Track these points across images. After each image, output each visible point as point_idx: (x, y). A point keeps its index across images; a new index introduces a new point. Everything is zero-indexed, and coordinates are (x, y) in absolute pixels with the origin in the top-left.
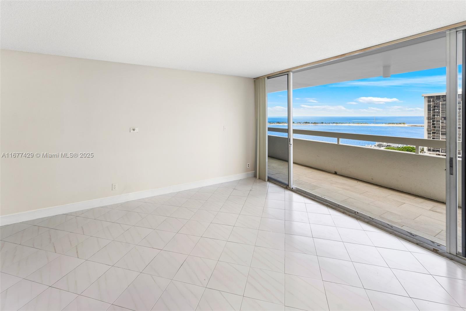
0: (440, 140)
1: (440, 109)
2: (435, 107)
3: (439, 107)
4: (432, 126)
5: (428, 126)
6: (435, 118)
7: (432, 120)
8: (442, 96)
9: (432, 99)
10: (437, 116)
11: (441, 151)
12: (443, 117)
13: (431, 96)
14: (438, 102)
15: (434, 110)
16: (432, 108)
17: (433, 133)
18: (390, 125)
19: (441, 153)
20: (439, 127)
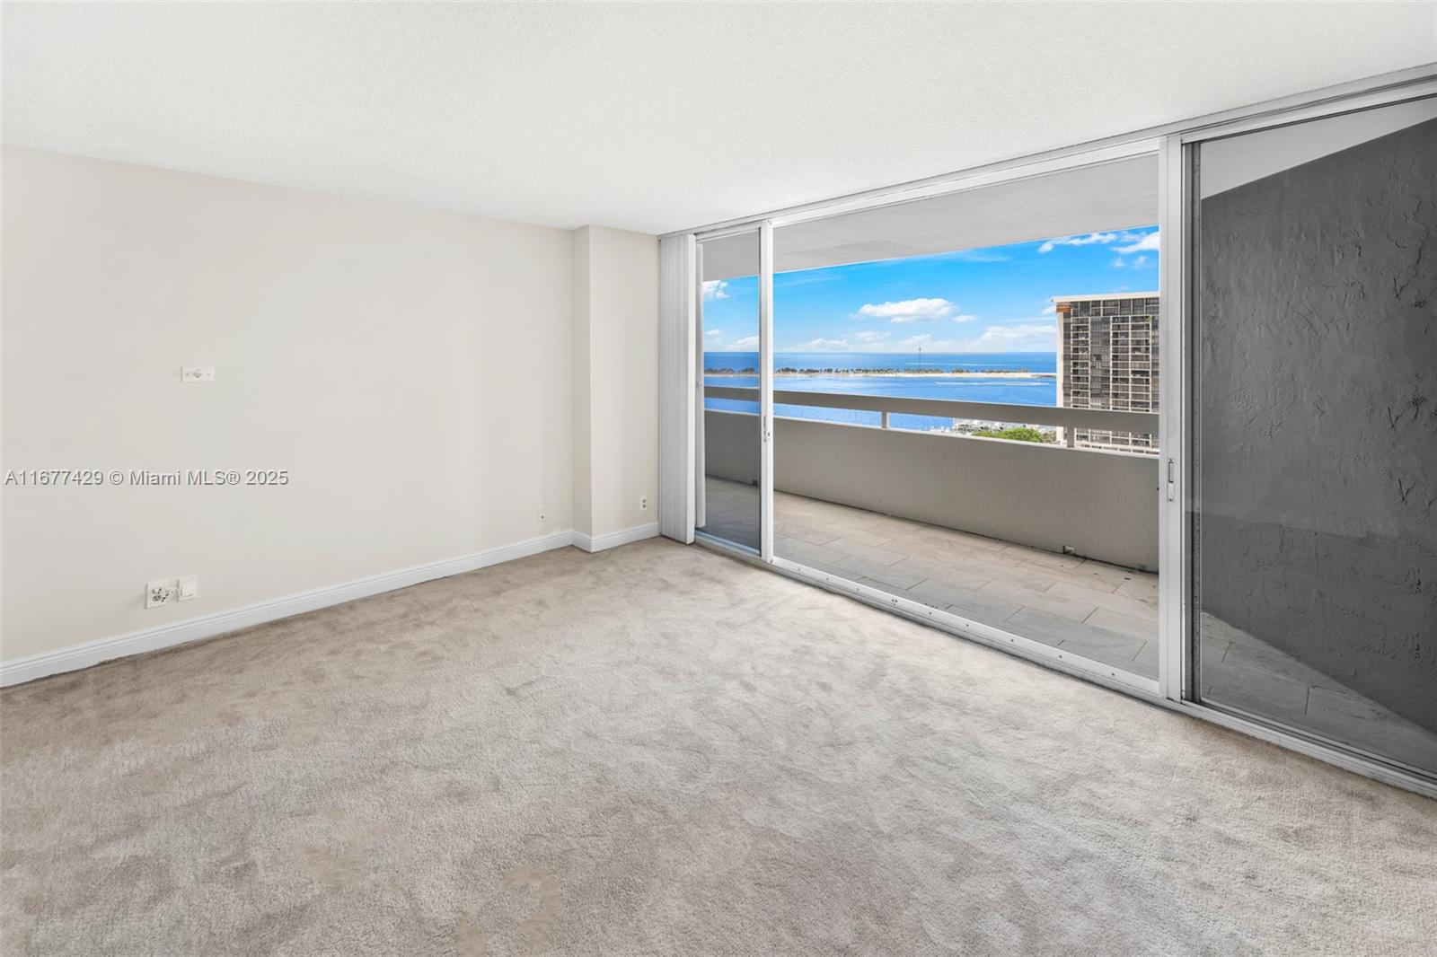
0: (1089, 409)
1: (1090, 335)
2: (1078, 328)
3: (1085, 328)
4: (1072, 376)
5: (1065, 376)
6: (1080, 357)
7: (1072, 362)
8: (1093, 302)
9: (1071, 310)
10: (1083, 350)
11: (1092, 437)
12: (1094, 355)
13: (1072, 303)
14: (1084, 316)
15: (1076, 336)
16: (1072, 333)
17: (1074, 392)
18: (993, 374)
19: (1091, 444)
20: (1087, 378)
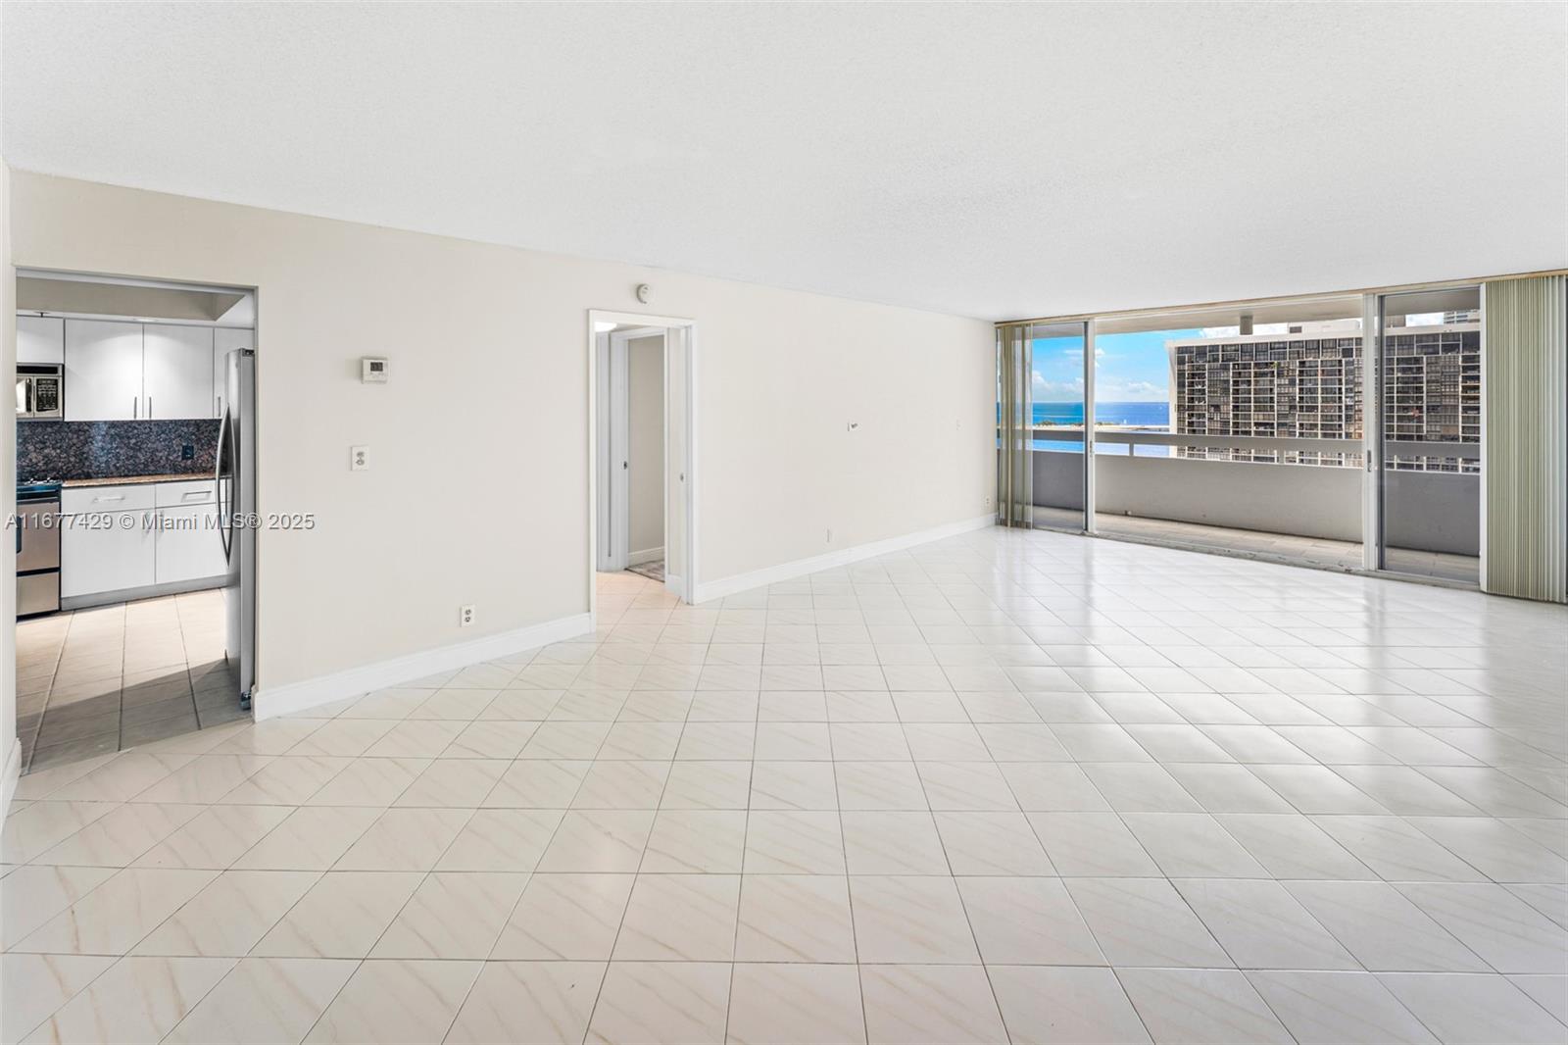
1: (1207, 383)
2: (1193, 376)
3: (1202, 376)
4: (1187, 428)
5: (1178, 429)
6: (1196, 408)
7: (1187, 412)
8: (1210, 346)
9: (1186, 355)
10: (1199, 400)
12: (1212, 406)
13: (1186, 347)
15: (1192, 384)
16: (1186, 381)
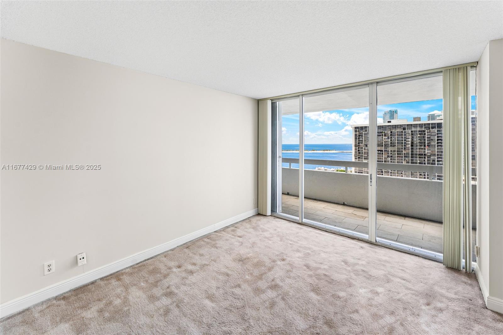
2: (359, 136)
3: (362, 136)
4: (357, 152)
5: (355, 152)
6: (360, 146)
7: (357, 147)
9: (357, 129)
10: (361, 143)
12: (365, 145)
14: (362, 132)
17: (358, 157)
20: (363, 153)
